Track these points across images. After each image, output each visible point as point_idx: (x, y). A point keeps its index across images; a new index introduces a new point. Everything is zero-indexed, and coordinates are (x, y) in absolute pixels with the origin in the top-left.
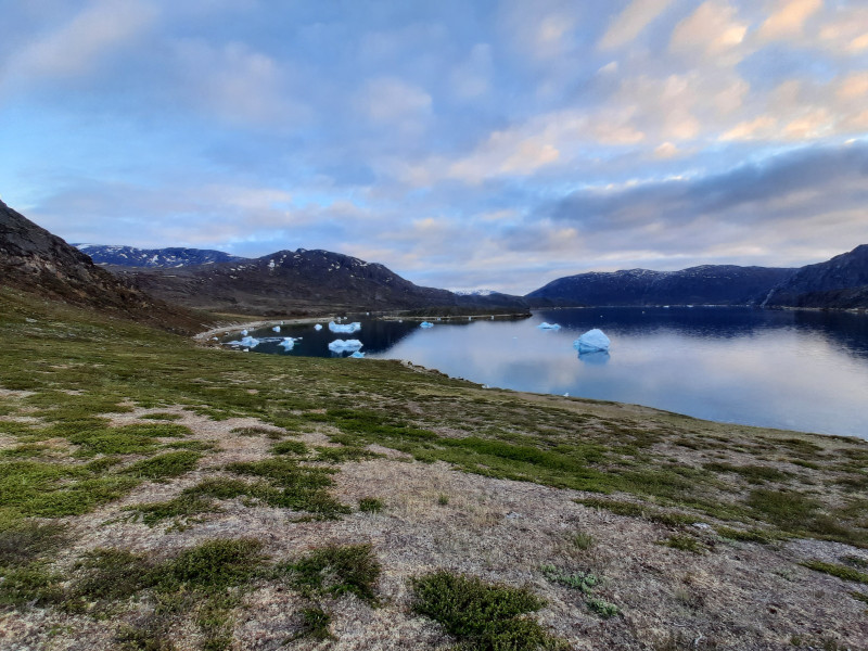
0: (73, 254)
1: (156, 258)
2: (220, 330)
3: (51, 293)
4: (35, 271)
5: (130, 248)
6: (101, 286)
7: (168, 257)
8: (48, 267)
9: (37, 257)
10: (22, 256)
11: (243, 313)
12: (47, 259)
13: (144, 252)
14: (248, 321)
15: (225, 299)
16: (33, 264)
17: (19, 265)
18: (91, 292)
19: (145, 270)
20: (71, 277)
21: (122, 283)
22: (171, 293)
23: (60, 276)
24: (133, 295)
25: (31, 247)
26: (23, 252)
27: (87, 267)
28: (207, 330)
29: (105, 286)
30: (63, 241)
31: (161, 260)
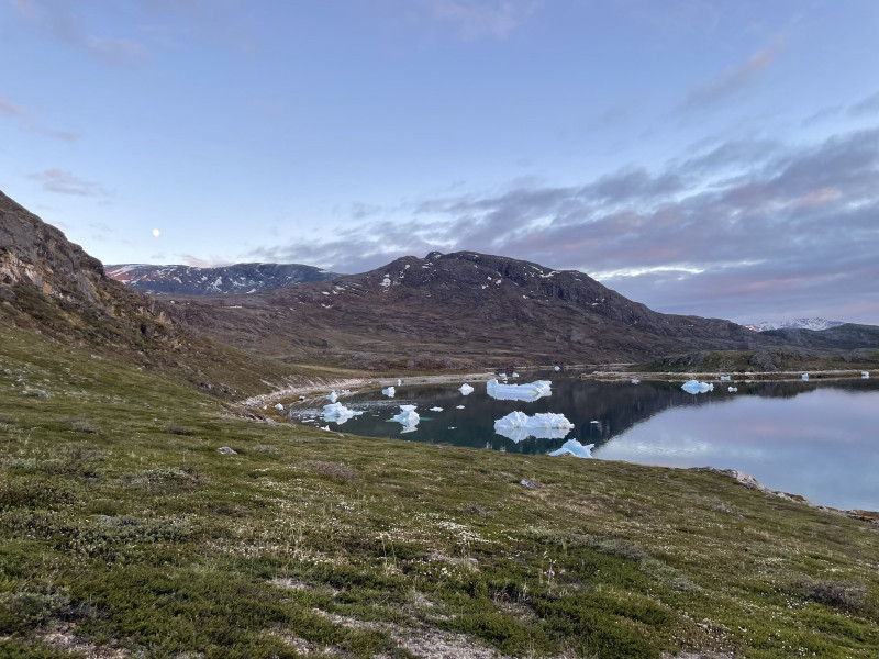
0: (72, 255)
1: (219, 281)
2: (292, 390)
3: (25, 316)
4: (7, 280)
5: (186, 267)
6: (111, 311)
7: (235, 278)
8: (30, 274)
9: (13, 257)
11: (335, 364)
12: (29, 262)
13: (205, 272)
14: (342, 377)
15: (311, 343)
16: (7, 269)
18: (89, 317)
19: (200, 300)
20: (64, 293)
21: (147, 306)
22: (233, 333)
23: (47, 290)
24: (160, 328)
25: (7, 241)
27: (95, 280)
28: (268, 392)
29: (118, 311)
30: (61, 235)
31: (226, 285)
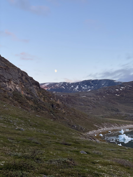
0: (30, 81)
1: (77, 87)
2: (105, 129)
3: (16, 102)
4: (11, 90)
5: (66, 83)
6: (42, 99)
7: (83, 86)
8: (17, 88)
9: (12, 83)
10: (5, 82)
11: (122, 118)
12: (17, 84)
13: (73, 84)
14: (125, 124)
15: (112, 110)
16: (11, 86)
17: (4, 87)
18: (35, 102)
19: (71, 94)
20: (28, 94)
21: (53, 97)
22: (83, 106)
23: (23, 93)
24: (58, 105)
25: (10, 77)
26: (6, 80)
27: (37, 89)
28: (97, 129)
29: (44, 99)
30: (26, 74)
31: (80, 88)
